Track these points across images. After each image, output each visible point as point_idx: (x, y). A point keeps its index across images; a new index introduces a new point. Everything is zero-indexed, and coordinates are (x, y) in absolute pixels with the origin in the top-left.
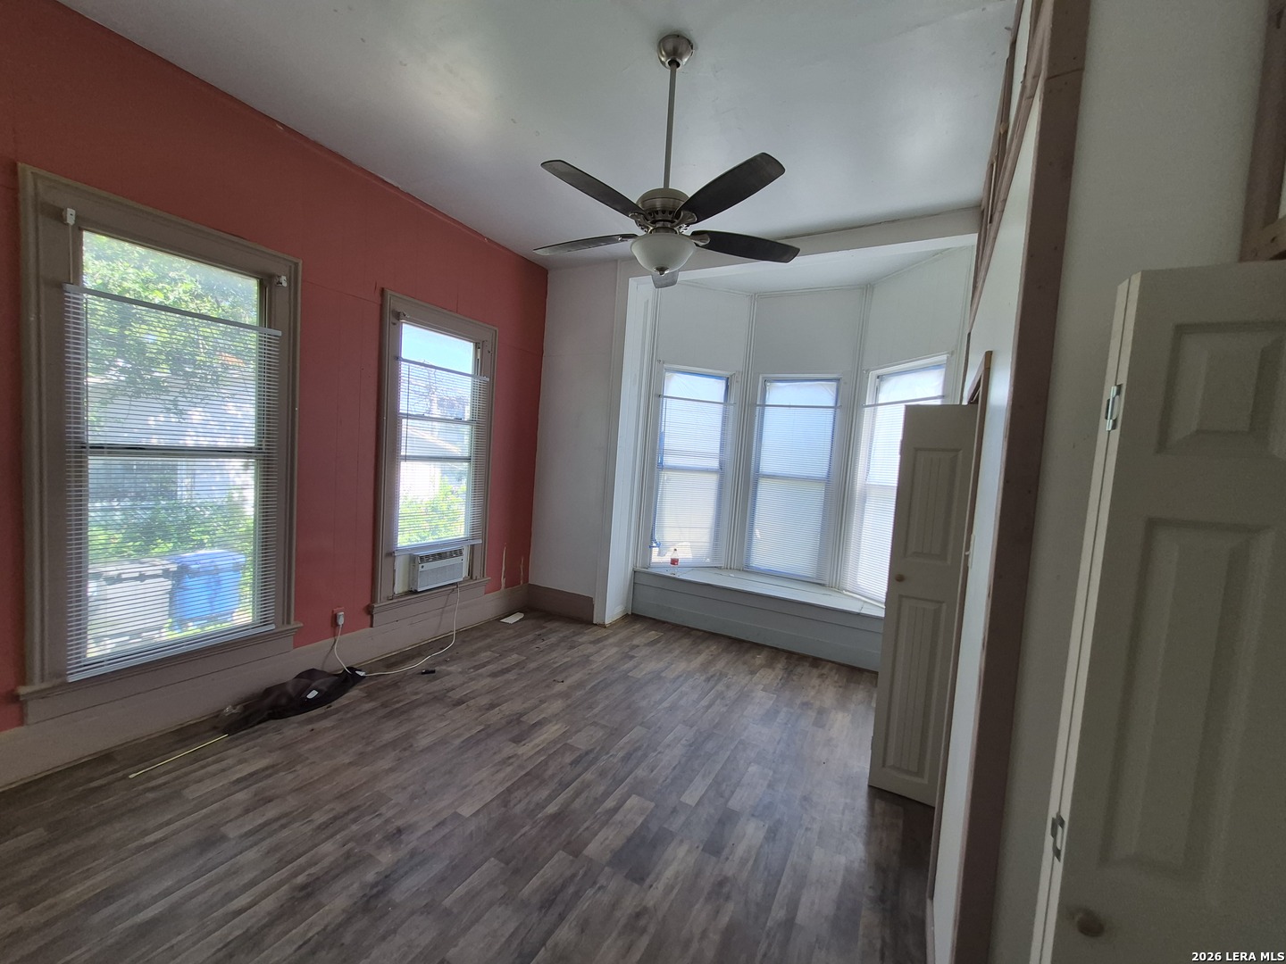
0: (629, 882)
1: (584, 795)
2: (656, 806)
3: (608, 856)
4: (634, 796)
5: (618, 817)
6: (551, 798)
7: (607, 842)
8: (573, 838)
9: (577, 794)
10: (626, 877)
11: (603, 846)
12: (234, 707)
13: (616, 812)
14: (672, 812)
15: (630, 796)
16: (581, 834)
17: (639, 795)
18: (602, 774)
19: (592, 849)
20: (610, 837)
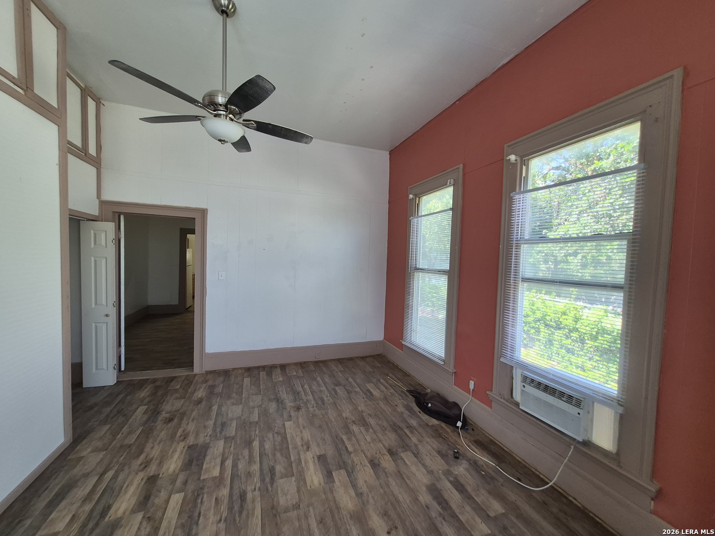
0: (195, 443)
1: (247, 457)
2: (199, 479)
3: (211, 445)
4: (218, 475)
5: (219, 461)
6: (261, 446)
7: (216, 448)
8: (233, 441)
9: (251, 456)
10: (198, 444)
11: (217, 446)
12: (431, 391)
13: (222, 461)
14: (186, 481)
15: (220, 473)
16: (231, 443)
17: (216, 477)
18: (249, 474)
19: (221, 443)
20: (216, 451)
